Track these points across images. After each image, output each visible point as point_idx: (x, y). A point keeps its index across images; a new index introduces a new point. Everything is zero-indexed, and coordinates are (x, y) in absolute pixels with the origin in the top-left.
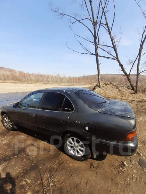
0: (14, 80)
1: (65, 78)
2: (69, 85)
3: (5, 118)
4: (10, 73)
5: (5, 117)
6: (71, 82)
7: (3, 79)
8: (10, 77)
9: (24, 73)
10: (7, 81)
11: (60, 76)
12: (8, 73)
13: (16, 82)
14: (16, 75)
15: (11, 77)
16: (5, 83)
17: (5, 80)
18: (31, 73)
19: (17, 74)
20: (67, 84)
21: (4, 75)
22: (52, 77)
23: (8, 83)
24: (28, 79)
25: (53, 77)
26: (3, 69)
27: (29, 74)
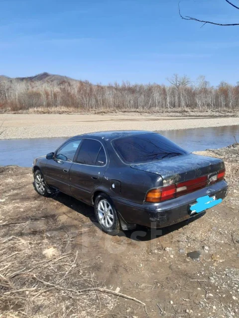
0: (67, 106)
1: (205, 91)
2: (217, 114)
3: (38, 177)
4: (61, 89)
5: (37, 175)
6: (227, 105)
7: (45, 103)
8: (59, 99)
9: (90, 85)
10: (53, 109)
11: (188, 86)
12: (57, 89)
13: (71, 109)
14: (72, 92)
15: (62, 98)
16: (49, 113)
17: (48, 105)
18: (105, 84)
19: (74, 90)
20: (209, 111)
21: (47, 94)
22: (163, 92)
23: (55, 113)
24: (97, 101)
25: (164, 90)
26: (47, 79)
27: (102, 88)
